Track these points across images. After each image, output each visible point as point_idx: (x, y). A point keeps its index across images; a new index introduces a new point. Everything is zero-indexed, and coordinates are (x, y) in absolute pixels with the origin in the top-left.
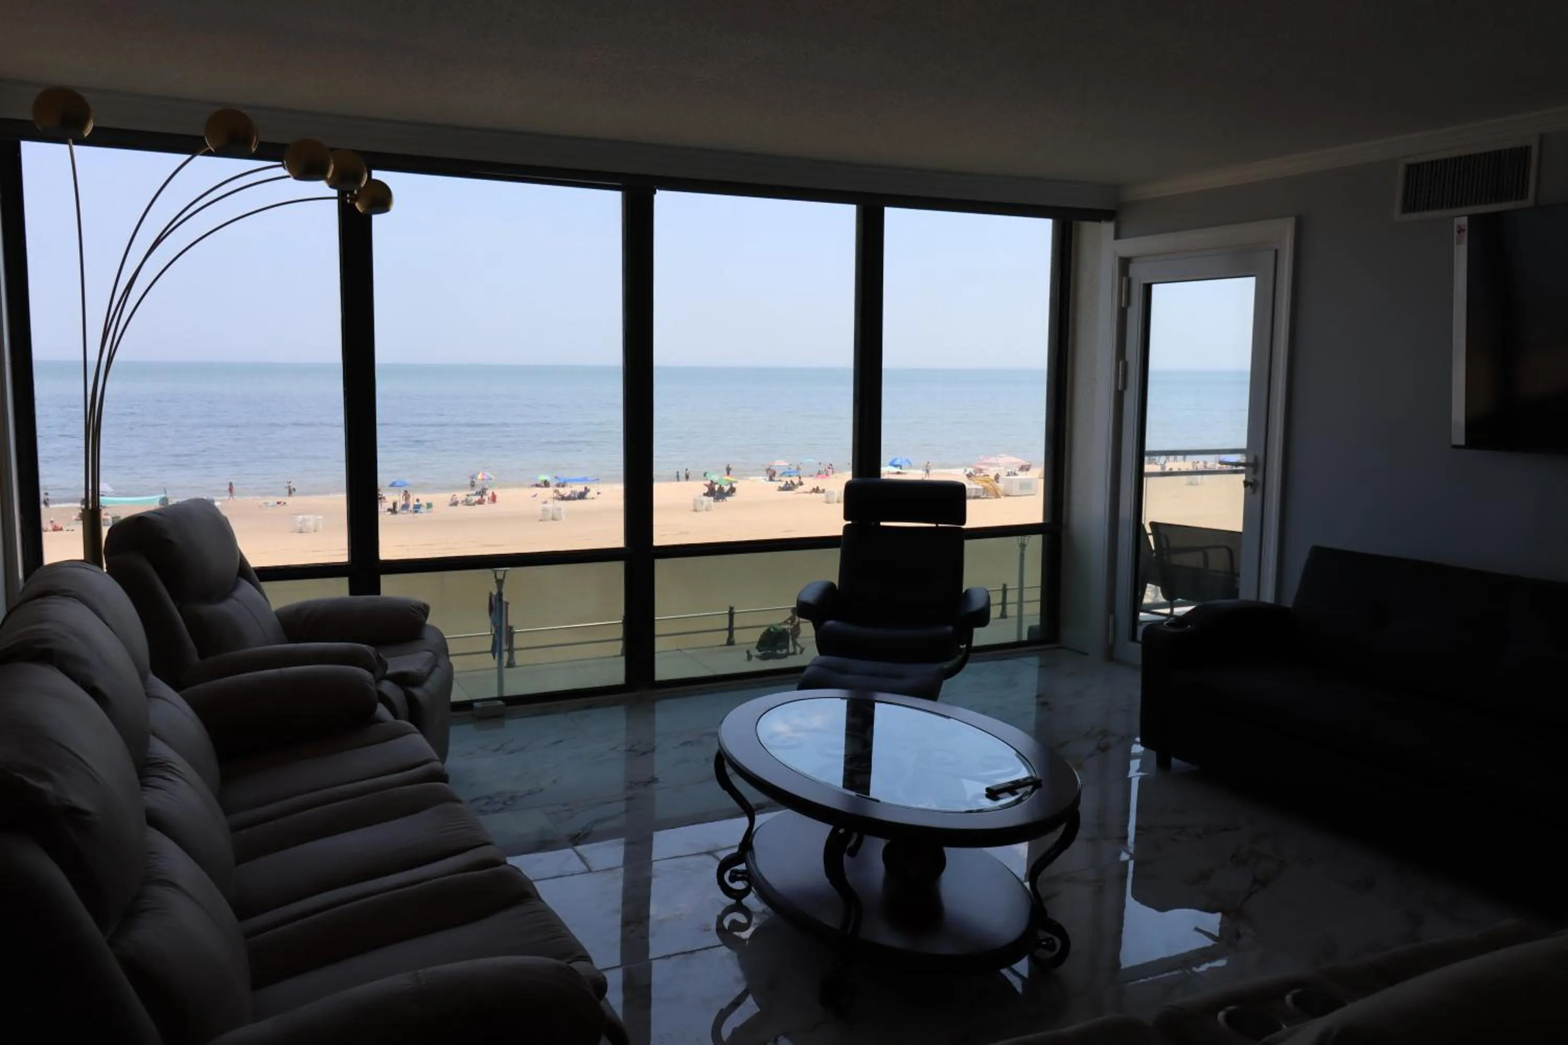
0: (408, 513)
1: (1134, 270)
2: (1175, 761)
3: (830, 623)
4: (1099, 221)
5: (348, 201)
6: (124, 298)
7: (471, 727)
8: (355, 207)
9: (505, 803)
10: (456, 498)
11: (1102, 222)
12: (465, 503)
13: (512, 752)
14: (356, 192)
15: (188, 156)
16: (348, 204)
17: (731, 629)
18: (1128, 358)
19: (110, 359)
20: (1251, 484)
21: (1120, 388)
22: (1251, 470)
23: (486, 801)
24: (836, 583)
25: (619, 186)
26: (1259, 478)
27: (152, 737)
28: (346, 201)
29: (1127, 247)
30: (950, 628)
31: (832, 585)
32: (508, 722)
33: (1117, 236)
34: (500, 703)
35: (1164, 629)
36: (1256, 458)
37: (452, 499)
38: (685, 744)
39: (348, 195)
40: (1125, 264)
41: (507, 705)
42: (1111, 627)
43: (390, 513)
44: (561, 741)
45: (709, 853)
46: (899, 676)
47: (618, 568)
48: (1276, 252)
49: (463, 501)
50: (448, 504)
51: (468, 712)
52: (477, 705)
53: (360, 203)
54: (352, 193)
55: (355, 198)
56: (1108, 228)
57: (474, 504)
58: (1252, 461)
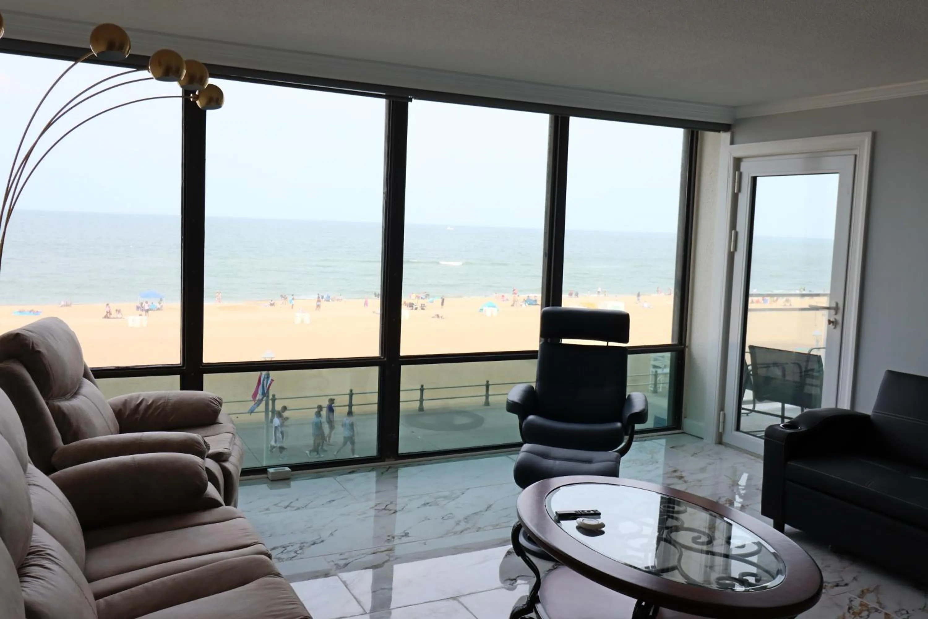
1: (744, 166)
2: (787, 527)
3: (531, 417)
4: (719, 131)
5: (191, 99)
6: (23, 165)
7: (264, 486)
8: (196, 104)
9: (296, 552)
11: (721, 132)
13: (298, 509)
14: (197, 93)
15: (73, 63)
16: (192, 102)
18: (738, 228)
19: (10, 211)
20: (833, 322)
21: (732, 250)
22: (833, 312)
23: (281, 550)
24: (534, 385)
25: (384, 95)
26: (839, 318)
27: (35, 526)
28: (190, 100)
29: (739, 150)
30: (619, 425)
31: (532, 388)
32: (292, 483)
33: (732, 143)
34: (287, 469)
35: (780, 429)
36: (837, 304)
38: (425, 505)
39: (191, 95)
40: (738, 162)
41: (293, 470)
42: (721, 420)
44: (333, 501)
45: (454, 598)
46: (589, 461)
47: (375, 371)
48: (856, 156)
51: (264, 476)
52: (271, 470)
53: (200, 101)
54: (194, 93)
55: (197, 98)
56: (725, 136)
58: (834, 305)
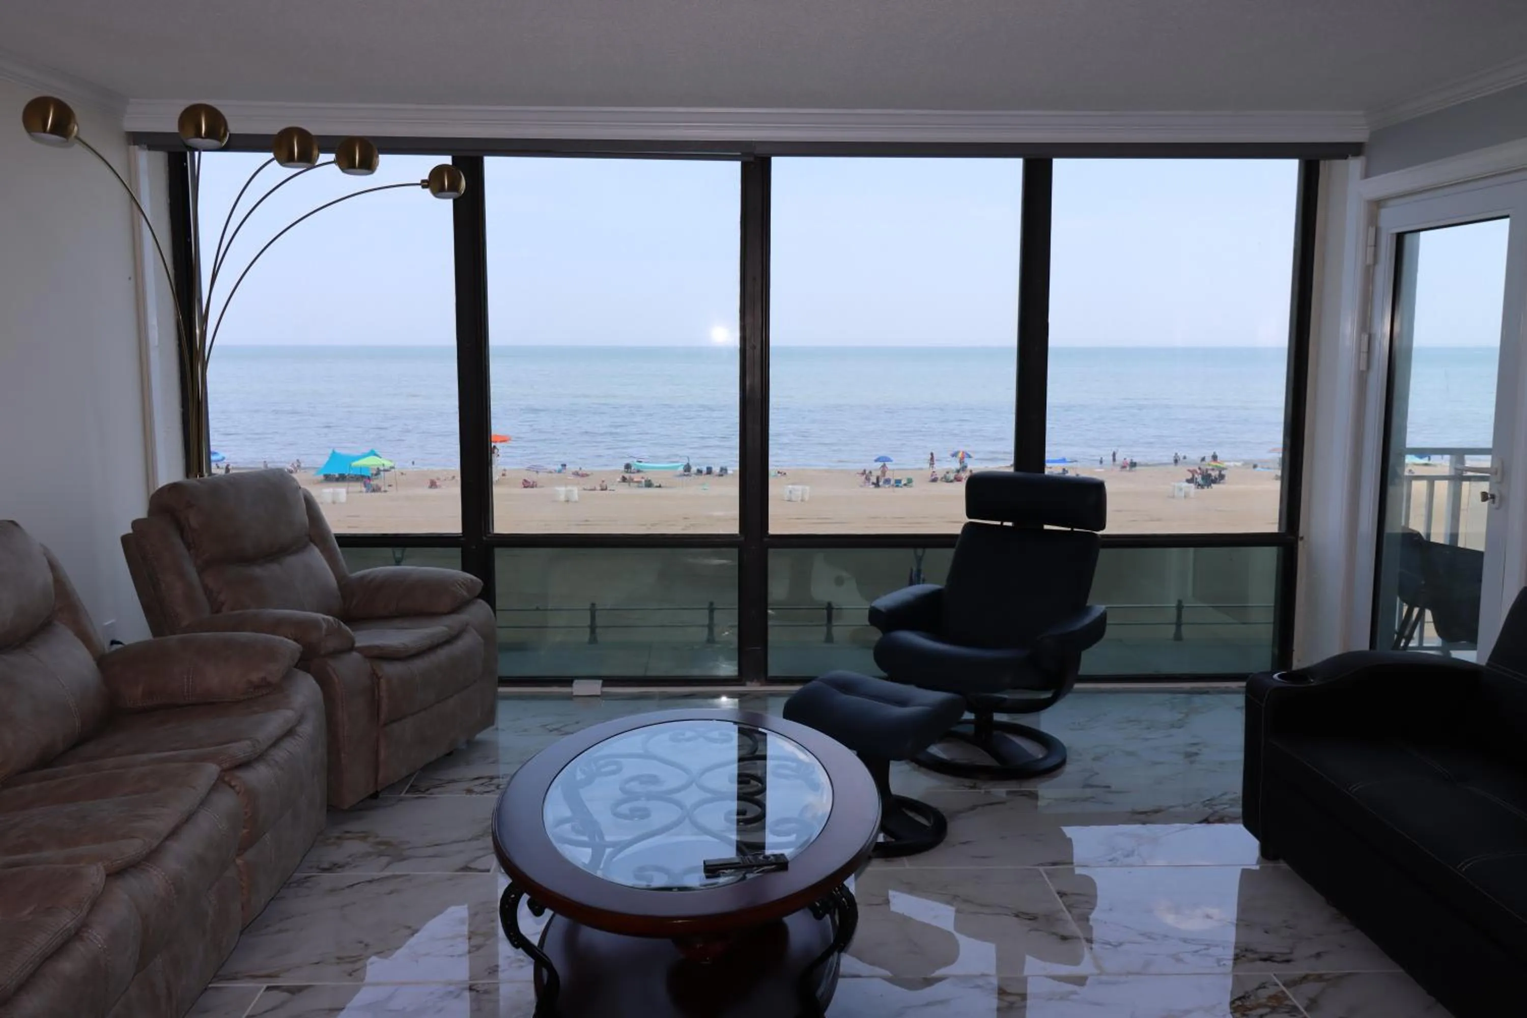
0: (889, 487)
4: (1346, 157)
10: (936, 475)
11: (1349, 158)
12: (944, 480)
17: (1179, 624)
18: (1373, 329)
20: (1493, 497)
21: (1362, 369)
22: (1496, 477)
25: (737, 156)
26: (1504, 489)
33: (1366, 175)
36: (1503, 463)
37: (932, 476)
40: (1375, 208)
43: (873, 486)
49: (942, 478)
50: (928, 480)
51: (570, 689)
53: (431, 189)
56: (1355, 165)
57: (951, 481)
58: (1498, 466)
